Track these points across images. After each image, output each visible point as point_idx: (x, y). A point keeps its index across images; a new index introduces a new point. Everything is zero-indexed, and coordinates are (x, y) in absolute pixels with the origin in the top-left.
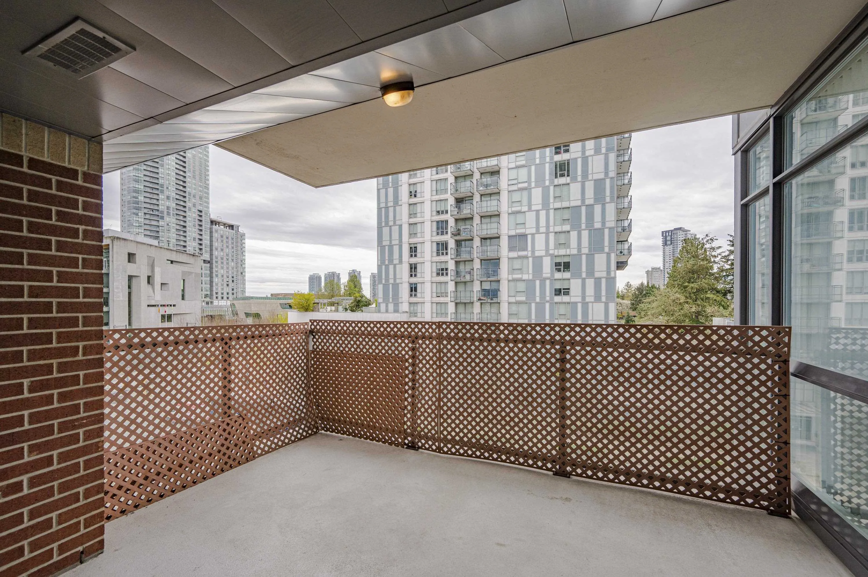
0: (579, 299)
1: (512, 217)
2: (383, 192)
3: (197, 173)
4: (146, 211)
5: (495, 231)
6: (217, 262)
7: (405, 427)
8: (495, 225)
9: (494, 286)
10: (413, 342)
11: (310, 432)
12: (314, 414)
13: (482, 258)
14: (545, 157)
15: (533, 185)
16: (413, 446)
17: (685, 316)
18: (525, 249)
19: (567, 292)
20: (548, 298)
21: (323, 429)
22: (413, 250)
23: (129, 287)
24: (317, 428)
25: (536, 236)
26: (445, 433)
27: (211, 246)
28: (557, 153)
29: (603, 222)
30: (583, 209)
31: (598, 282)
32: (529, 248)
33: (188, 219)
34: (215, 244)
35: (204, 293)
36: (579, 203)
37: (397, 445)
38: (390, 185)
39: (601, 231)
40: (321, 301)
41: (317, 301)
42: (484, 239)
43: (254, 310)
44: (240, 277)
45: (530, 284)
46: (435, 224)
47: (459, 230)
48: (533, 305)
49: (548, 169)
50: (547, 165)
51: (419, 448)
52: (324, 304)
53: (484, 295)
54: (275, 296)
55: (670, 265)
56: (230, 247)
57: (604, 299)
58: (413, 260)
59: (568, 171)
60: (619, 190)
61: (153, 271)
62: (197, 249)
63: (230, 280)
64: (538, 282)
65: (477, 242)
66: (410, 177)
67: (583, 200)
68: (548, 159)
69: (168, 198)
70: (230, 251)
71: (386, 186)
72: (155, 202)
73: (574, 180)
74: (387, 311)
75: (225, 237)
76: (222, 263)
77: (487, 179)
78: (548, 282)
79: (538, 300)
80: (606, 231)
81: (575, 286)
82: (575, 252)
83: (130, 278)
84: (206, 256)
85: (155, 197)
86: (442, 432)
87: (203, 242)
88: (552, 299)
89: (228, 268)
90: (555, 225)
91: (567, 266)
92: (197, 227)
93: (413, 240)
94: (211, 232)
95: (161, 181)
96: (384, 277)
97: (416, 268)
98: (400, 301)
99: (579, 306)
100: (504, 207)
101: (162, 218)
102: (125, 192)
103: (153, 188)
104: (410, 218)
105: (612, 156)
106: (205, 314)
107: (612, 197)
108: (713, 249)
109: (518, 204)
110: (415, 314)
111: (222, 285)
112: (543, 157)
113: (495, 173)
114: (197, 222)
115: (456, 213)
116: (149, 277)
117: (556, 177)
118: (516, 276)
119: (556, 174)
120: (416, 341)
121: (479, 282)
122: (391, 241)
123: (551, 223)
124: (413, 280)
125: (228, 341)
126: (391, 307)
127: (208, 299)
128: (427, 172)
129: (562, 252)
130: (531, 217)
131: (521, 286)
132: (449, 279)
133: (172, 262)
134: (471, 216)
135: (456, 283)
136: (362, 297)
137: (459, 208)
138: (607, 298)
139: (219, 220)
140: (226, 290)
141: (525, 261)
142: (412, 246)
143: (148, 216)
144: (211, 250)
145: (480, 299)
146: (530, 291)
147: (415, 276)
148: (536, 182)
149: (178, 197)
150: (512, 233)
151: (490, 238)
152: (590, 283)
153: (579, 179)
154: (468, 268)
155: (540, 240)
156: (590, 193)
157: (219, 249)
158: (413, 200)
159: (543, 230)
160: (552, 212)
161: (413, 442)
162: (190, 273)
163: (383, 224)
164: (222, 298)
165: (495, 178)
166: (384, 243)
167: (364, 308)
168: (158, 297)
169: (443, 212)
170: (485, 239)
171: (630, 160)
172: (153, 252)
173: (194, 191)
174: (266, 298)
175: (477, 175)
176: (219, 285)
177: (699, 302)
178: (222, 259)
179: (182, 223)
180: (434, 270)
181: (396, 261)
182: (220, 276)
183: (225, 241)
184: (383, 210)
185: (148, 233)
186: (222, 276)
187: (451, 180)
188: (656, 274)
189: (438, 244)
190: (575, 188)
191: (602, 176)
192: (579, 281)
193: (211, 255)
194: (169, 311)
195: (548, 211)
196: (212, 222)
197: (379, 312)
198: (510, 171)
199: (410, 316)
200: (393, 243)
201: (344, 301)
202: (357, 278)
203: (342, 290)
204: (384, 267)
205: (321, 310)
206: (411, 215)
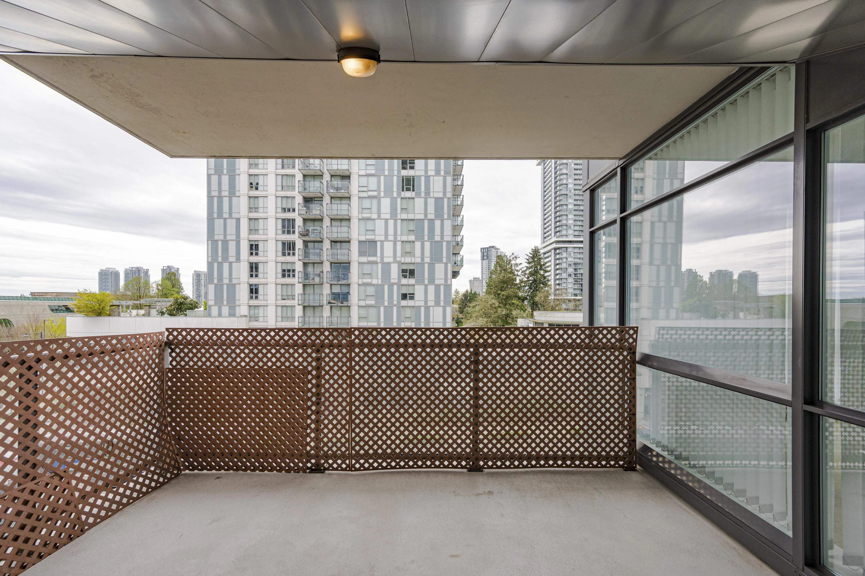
0: (422, 303)
1: (362, 223)
2: (215, 179)
5: (346, 235)
7: (308, 448)
8: (345, 229)
9: (345, 290)
10: (318, 351)
11: (169, 475)
12: (173, 452)
13: (332, 261)
14: (393, 170)
15: (382, 194)
16: (318, 469)
17: (498, 317)
18: (375, 255)
19: (412, 297)
20: (395, 302)
21: (187, 468)
22: (254, 248)
24: (179, 469)
25: (385, 243)
26: (357, 448)
28: (404, 168)
29: (442, 236)
30: (426, 222)
31: (437, 287)
32: (379, 254)
36: (422, 217)
37: (297, 471)
38: (225, 172)
39: (441, 242)
40: (124, 303)
41: (115, 303)
42: (334, 242)
45: (379, 288)
46: (280, 222)
47: (308, 230)
48: (382, 309)
49: (395, 182)
50: (395, 178)
51: (325, 469)
52: (128, 307)
53: (334, 299)
55: (486, 276)
57: (442, 303)
58: (254, 259)
59: (413, 186)
60: (454, 210)
64: (386, 287)
65: (327, 244)
66: (250, 166)
67: (426, 215)
68: (396, 173)
71: (218, 171)
73: (418, 195)
74: (220, 315)
77: (338, 183)
78: (395, 287)
79: (386, 304)
80: (444, 244)
81: (419, 291)
82: (418, 260)
86: (353, 448)
88: (399, 303)
90: (401, 235)
91: (412, 273)
93: (252, 237)
96: (215, 276)
97: (257, 268)
98: (237, 303)
99: (423, 309)
100: (355, 213)
104: (250, 212)
105: (449, 179)
107: (449, 215)
108: (517, 265)
109: (369, 211)
110: (256, 319)
112: (391, 170)
113: (346, 177)
115: (304, 212)
117: (403, 190)
118: (365, 281)
119: (403, 187)
120: (321, 350)
121: (329, 285)
122: (225, 235)
123: (399, 232)
124: (254, 281)
125: (33, 364)
126: (225, 310)
128: (271, 162)
129: (408, 260)
130: (380, 225)
131: (371, 290)
132: (296, 281)
134: (320, 217)
135: (304, 285)
136: (186, 298)
137: (308, 208)
138: (445, 302)
141: (374, 266)
142: (254, 243)
145: (330, 303)
146: (379, 295)
147: (257, 276)
148: (385, 191)
150: (363, 238)
151: (341, 242)
152: (431, 289)
153: (423, 195)
154: (317, 270)
155: (388, 247)
156: (431, 209)
158: (254, 193)
159: (391, 238)
160: (399, 222)
161: (317, 464)
163: (215, 215)
165: (345, 182)
166: (216, 237)
169: (289, 210)
170: (336, 242)
171: (462, 185)
175: (327, 177)
177: (507, 307)
180: (280, 271)
181: (232, 259)
184: (215, 199)
187: (299, 177)
188: (476, 283)
189: (284, 244)
190: (419, 202)
191: (441, 195)
192: (423, 287)
195: (396, 221)
197: (210, 315)
198: (361, 178)
199: (250, 321)
200: (229, 238)
201: (158, 304)
202: (175, 276)
203: (154, 290)
204: (216, 265)
205: (122, 314)
206: (251, 209)
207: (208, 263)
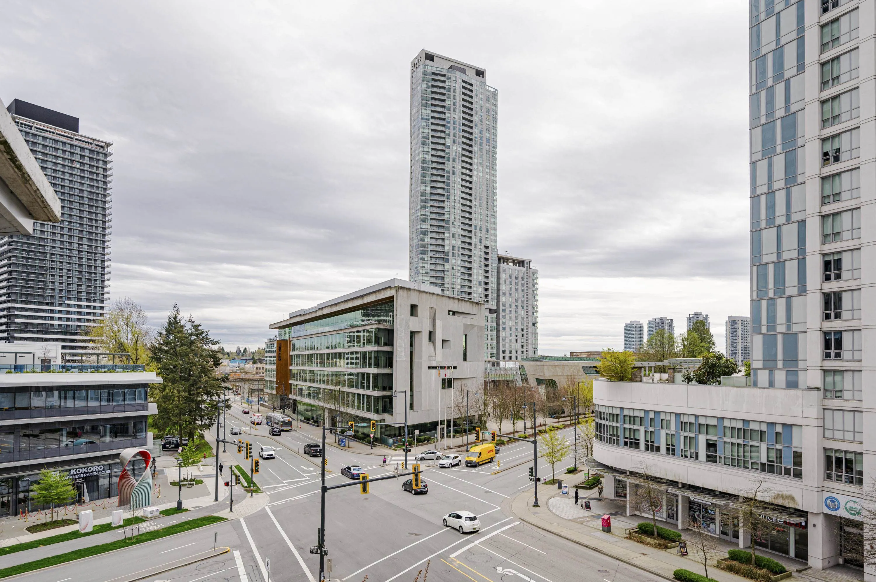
2: (762, 166)
3: (484, 200)
4: (432, 254)
6: (504, 311)
22: (833, 267)
23: (412, 345)
27: (498, 290)
33: (474, 258)
34: (503, 288)
35: (490, 351)
38: (779, 149)
40: (645, 364)
41: (638, 364)
43: (547, 375)
44: (531, 329)
52: (650, 369)
54: (575, 356)
56: (520, 290)
58: (833, 286)
61: (434, 325)
62: (483, 296)
63: (520, 333)
69: (453, 235)
70: (520, 296)
71: (768, 152)
72: (440, 242)
74: (771, 385)
75: (514, 278)
76: (510, 311)
83: (413, 333)
84: (493, 304)
85: (441, 236)
87: (489, 287)
89: (517, 318)
92: (483, 268)
93: (829, 248)
94: (498, 272)
95: (447, 217)
96: (764, 321)
97: (838, 301)
98: (801, 365)
101: (447, 260)
102: (413, 236)
103: (438, 226)
104: (823, 204)
106: (490, 379)
110: (838, 393)
111: (510, 341)
114: (484, 262)
116: (430, 333)
122: (779, 254)
124: (832, 325)
126: (780, 377)
127: (494, 360)
133: (454, 313)
136: (719, 358)
139: (507, 255)
140: (516, 347)
142: (831, 258)
143: (433, 261)
144: (498, 296)
147: (837, 316)
149: (463, 233)
157: (507, 294)
158: (833, 168)
162: (473, 326)
163: (764, 224)
164: (510, 358)
166: (765, 259)
167: (723, 378)
168: (439, 359)
172: (435, 302)
173: (480, 223)
174: (564, 358)
176: (507, 340)
178: (510, 306)
179: (467, 265)
181: (792, 291)
182: (507, 329)
183: (513, 283)
184: (763, 198)
185: (433, 280)
186: (511, 329)
193: (498, 302)
194: (451, 374)
196: (501, 260)
197: (755, 385)
199: (825, 397)
200: (785, 256)
201: (684, 365)
202: (704, 325)
203: (679, 347)
204: (764, 303)
205: (644, 379)
206: (825, 199)
207: (753, 301)
